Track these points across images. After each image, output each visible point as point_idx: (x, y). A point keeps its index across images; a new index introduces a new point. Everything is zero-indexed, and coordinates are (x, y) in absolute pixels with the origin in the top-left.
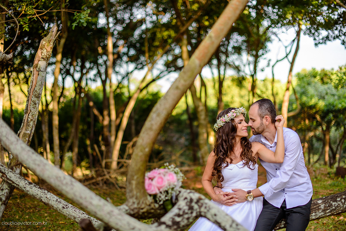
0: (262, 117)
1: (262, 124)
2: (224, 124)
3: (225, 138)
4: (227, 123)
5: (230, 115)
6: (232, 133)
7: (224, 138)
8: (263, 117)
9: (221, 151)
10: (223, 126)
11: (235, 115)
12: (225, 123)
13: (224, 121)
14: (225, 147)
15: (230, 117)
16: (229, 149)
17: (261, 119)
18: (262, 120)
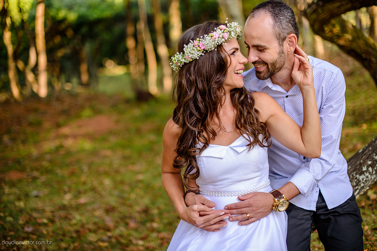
0: (282, 39)
1: (281, 52)
2: (201, 55)
3: (203, 86)
4: (207, 55)
5: (217, 35)
6: (217, 75)
7: (200, 86)
8: (284, 39)
9: (191, 115)
10: (198, 58)
11: (226, 35)
12: (203, 52)
13: (202, 48)
14: (201, 105)
15: (217, 39)
16: (209, 110)
17: (280, 43)
18: (281, 45)
